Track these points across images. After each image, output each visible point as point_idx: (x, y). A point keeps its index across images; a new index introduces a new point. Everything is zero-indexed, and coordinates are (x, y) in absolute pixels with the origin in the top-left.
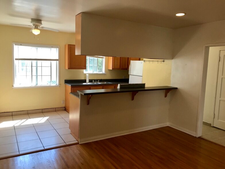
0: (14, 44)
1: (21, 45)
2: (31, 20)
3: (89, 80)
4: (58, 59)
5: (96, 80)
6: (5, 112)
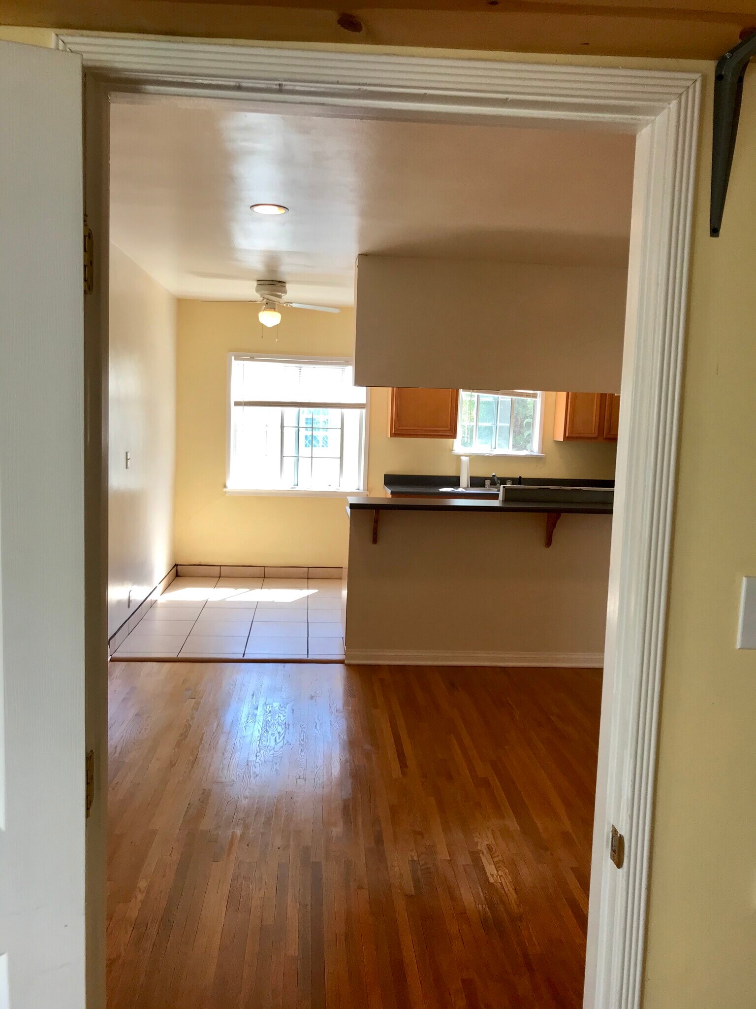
0: (233, 358)
1: (252, 359)
2: (255, 284)
3: (470, 477)
4: (365, 402)
5: (499, 481)
6: (201, 564)
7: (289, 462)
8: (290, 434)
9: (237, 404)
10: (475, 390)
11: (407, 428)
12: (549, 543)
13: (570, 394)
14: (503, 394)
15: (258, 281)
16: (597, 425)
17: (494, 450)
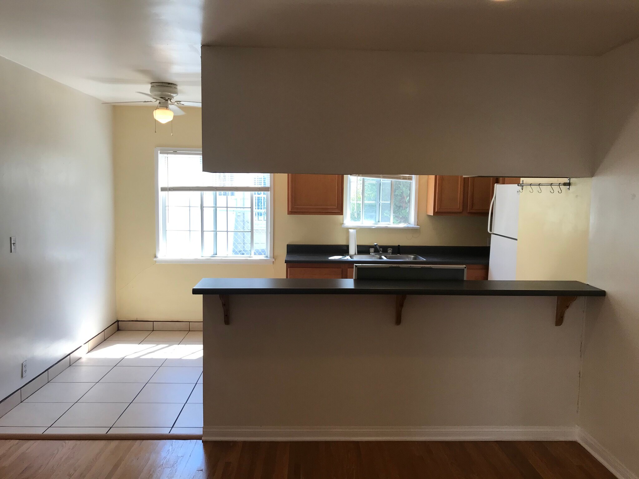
0: (159, 152)
1: (175, 152)
2: (149, 86)
3: (357, 246)
4: (269, 186)
5: (381, 249)
6: (138, 320)
7: (209, 236)
8: (209, 213)
9: (163, 189)
10: (361, 175)
11: (301, 207)
12: (398, 321)
13: (438, 176)
14: (384, 177)
15: (151, 83)
16: (461, 201)
17: (379, 223)
